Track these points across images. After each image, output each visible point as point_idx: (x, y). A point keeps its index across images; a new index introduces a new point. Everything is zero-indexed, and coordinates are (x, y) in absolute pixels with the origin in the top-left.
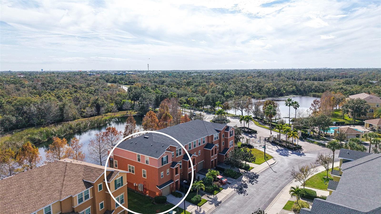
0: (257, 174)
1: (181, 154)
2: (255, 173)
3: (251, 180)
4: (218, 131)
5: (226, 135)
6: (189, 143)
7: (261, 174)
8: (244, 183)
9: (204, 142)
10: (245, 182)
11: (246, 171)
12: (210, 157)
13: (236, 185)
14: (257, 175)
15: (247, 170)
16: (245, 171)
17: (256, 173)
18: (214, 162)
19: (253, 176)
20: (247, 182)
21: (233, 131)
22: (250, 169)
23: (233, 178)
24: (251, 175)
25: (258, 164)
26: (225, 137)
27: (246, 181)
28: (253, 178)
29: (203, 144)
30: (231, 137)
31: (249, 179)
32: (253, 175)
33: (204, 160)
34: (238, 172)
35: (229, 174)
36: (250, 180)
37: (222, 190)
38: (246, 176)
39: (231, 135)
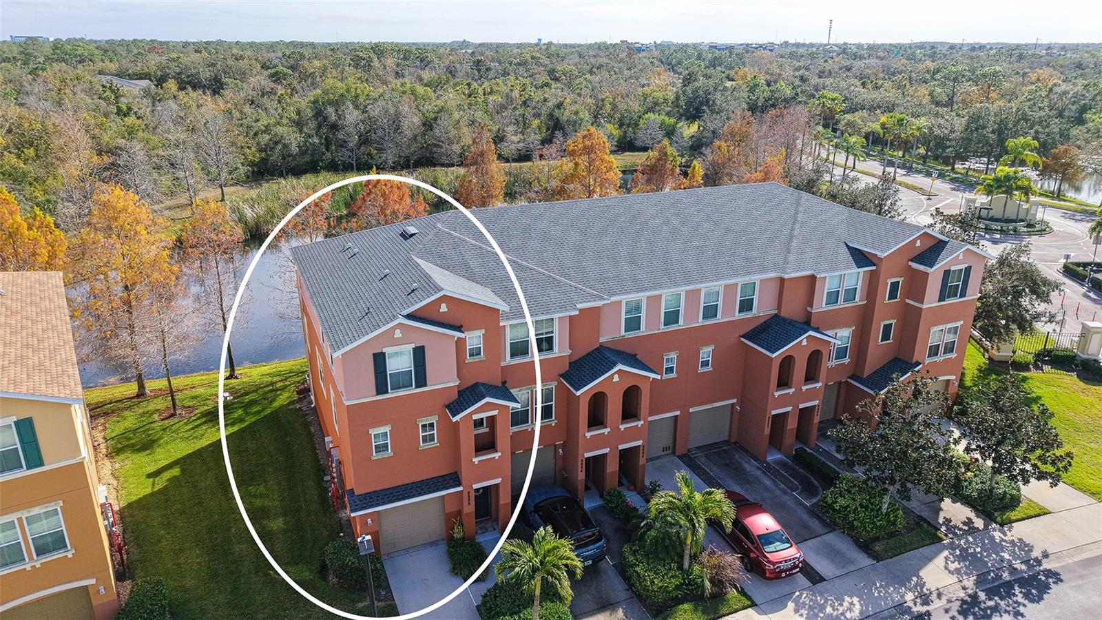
0: (1046, 565)
1: (551, 348)
2: (1036, 553)
3: (982, 596)
4: (861, 258)
5: (916, 286)
6: (625, 298)
7: (1082, 577)
8: (919, 609)
9: (746, 305)
10: (934, 597)
11: (979, 523)
12: (766, 393)
13: (855, 600)
14: (1050, 573)
15: (988, 517)
16: (972, 515)
17: (1046, 555)
18: (792, 424)
19: (1013, 571)
20: (944, 601)
21: (968, 269)
22: (1013, 515)
23: (865, 547)
24: (1002, 560)
25: (1093, 494)
26: (907, 301)
27: (939, 596)
28: (1009, 586)
29: (737, 316)
30: (948, 302)
31: (970, 582)
32: (1018, 565)
33: (735, 401)
34: (925, 514)
35: (846, 517)
36: (974, 597)
37: (736, 611)
38: (964, 556)
39: (946, 292)
